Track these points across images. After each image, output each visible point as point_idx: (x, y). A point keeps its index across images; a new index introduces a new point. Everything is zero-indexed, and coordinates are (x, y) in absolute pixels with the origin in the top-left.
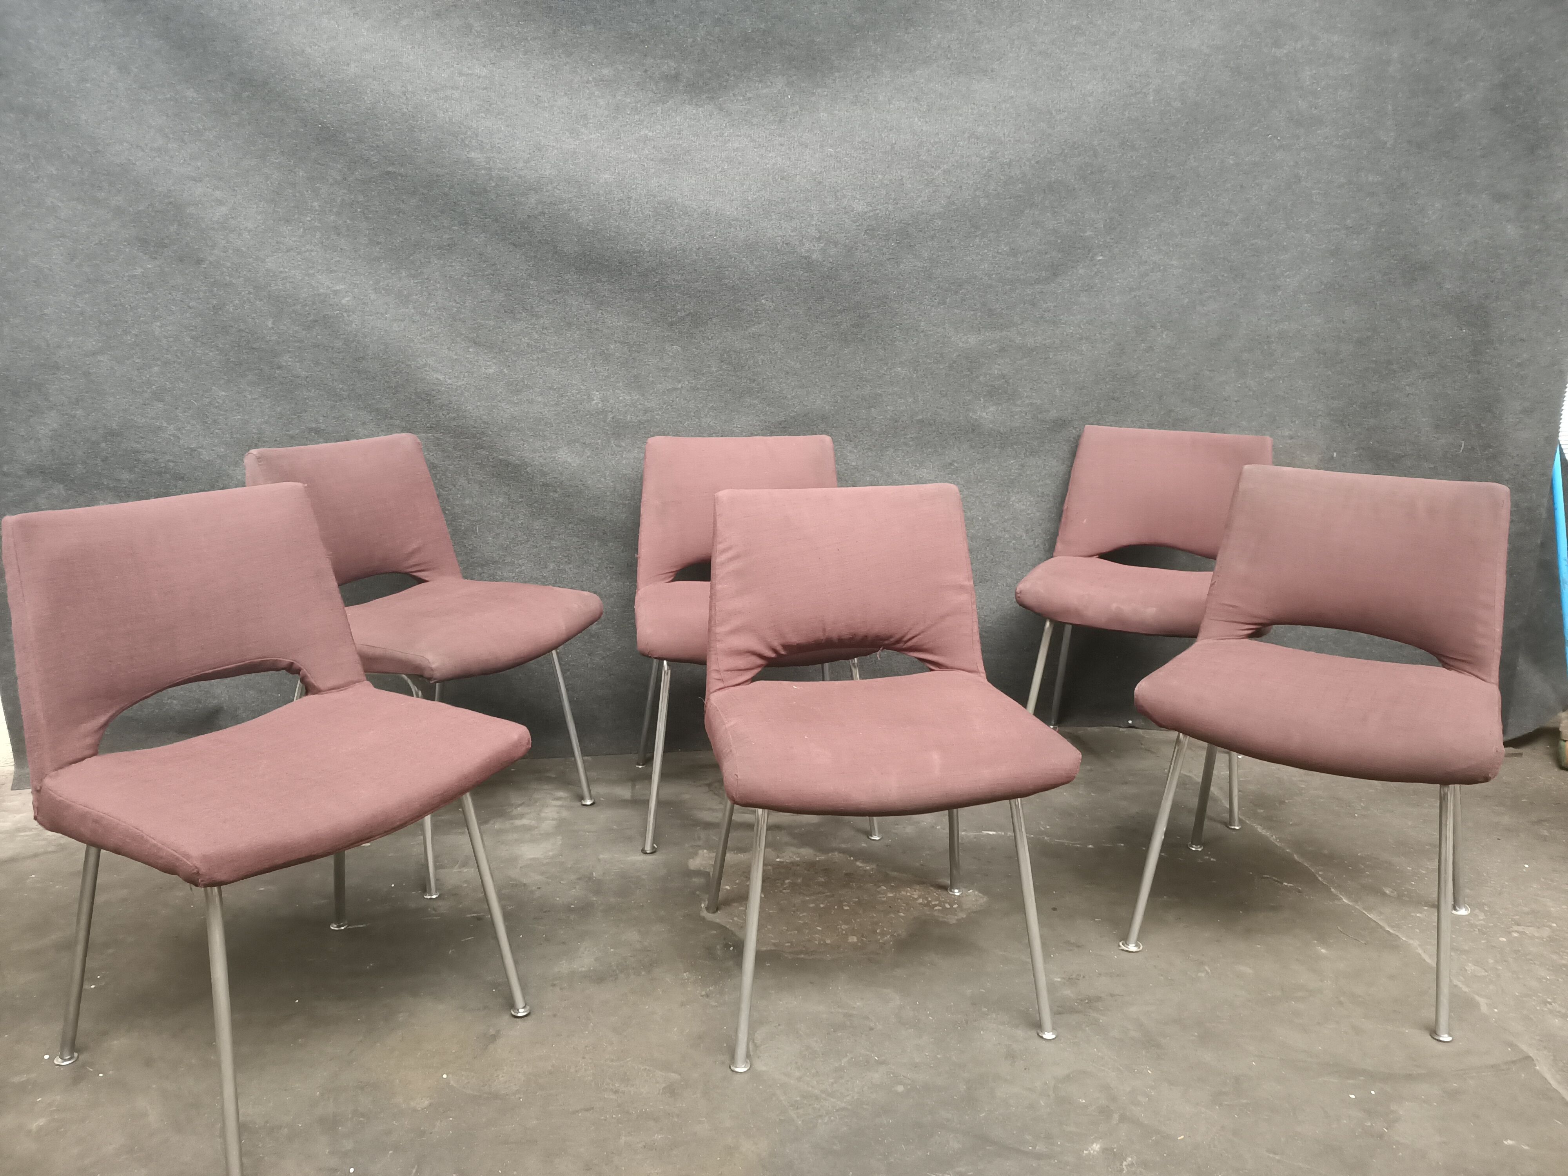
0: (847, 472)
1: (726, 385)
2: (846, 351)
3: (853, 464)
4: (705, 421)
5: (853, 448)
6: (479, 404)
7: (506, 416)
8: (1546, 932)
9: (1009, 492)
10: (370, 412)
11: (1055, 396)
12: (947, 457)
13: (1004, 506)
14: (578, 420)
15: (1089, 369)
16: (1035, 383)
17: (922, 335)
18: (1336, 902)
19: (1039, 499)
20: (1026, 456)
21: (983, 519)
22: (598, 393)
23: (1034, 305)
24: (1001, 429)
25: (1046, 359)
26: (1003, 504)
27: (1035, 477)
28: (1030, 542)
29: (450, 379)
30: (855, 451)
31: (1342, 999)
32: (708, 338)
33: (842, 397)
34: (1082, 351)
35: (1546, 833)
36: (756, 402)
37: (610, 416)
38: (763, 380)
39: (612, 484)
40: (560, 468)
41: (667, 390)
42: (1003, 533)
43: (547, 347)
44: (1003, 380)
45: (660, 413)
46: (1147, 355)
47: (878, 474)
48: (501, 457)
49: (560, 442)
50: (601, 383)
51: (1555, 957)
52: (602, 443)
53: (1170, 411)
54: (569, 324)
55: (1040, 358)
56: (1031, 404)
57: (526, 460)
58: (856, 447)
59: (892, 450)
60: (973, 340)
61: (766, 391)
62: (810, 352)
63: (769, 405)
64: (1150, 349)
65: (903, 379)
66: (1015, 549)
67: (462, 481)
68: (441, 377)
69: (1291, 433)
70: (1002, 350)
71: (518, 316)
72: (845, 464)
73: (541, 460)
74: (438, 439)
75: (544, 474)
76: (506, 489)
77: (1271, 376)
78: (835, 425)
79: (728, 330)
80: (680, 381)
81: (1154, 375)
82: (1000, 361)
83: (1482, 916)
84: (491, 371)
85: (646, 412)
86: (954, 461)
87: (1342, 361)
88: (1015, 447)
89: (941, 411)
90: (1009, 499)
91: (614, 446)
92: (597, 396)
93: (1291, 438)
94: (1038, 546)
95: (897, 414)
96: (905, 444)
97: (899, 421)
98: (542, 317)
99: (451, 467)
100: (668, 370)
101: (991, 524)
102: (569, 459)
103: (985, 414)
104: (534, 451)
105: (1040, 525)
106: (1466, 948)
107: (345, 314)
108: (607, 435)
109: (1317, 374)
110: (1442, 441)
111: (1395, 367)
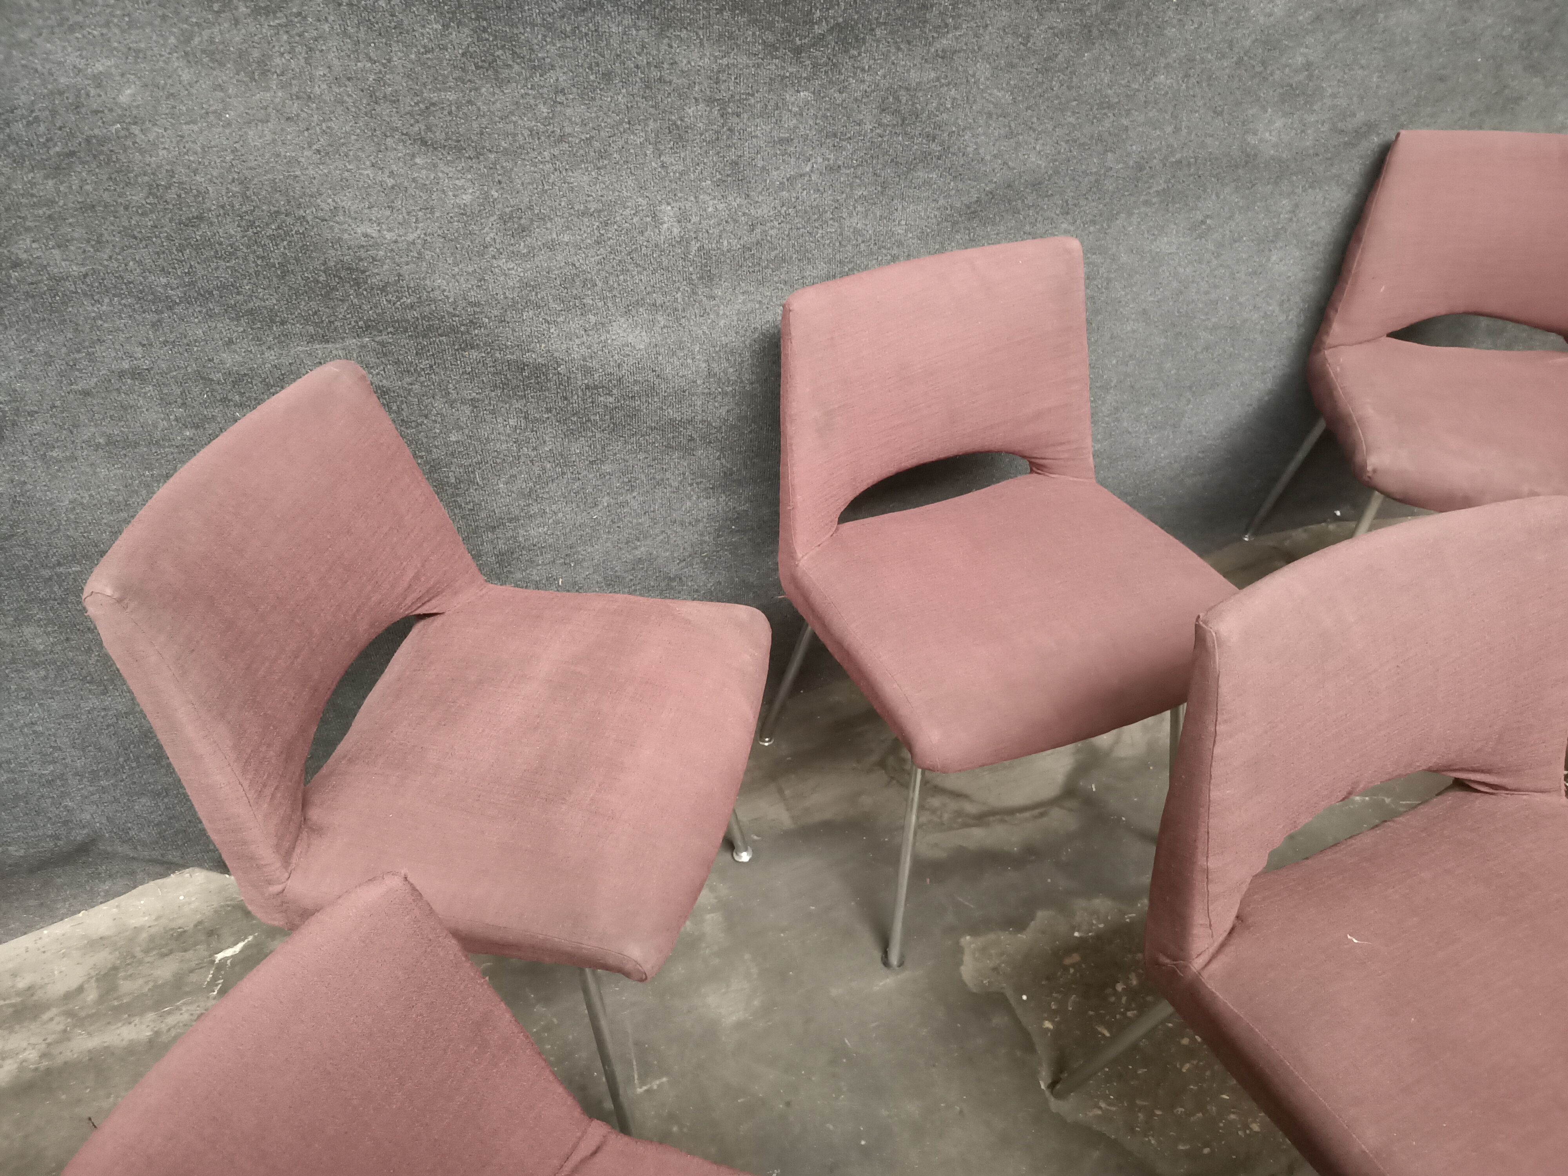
1: (886, 153)
2: (1087, 57)
4: (848, 224)
6: (456, 269)
7: (511, 283)
9: (1270, 250)
10: (238, 318)
11: (1369, 88)
12: (1199, 213)
13: (1260, 273)
15: (1424, 36)
16: (1346, 69)
20: (1305, 190)
21: (1230, 298)
22: (669, 208)
24: (1284, 154)
25: (1372, 25)
26: (1260, 269)
27: (1308, 220)
29: (390, 230)
32: (863, 70)
33: (1067, 142)
36: (934, 175)
37: (694, 246)
38: (951, 134)
40: (616, 357)
41: (788, 179)
42: (1252, 313)
43: (568, 130)
44: (1306, 73)
49: (613, 311)
50: (674, 186)
52: (683, 299)
54: (607, 76)
56: (1334, 106)
57: (555, 354)
59: (1124, 216)
61: (952, 154)
62: (1029, 70)
65: (1165, 94)
67: (439, 404)
68: (372, 231)
71: (505, 73)
73: (584, 350)
74: (383, 344)
75: (588, 371)
76: (519, 404)
79: (899, 49)
80: (809, 159)
84: (467, 198)
85: (752, 228)
86: (1207, 216)
88: (1294, 178)
89: (1209, 141)
90: (1269, 259)
91: (704, 299)
92: (668, 212)
95: (1146, 157)
96: (1147, 203)
97: (1145, 169)
98: (553, 67)
100: (789, 141)
101: (1239, 304)
102: (630, 339)
103: (1267, 134)
104: (569, 337)
107: (135, 129)
108: (690, 281)
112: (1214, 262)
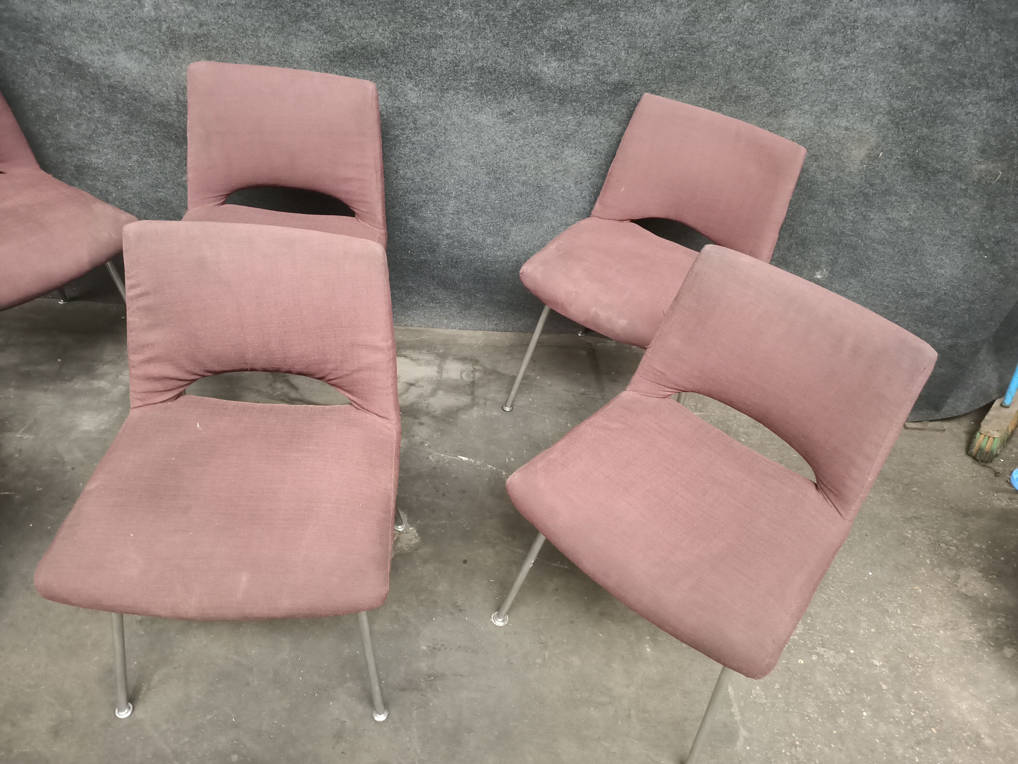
0: (407, 108)
1: (281, 6)
3: (414, 102)
4: (263, 41)
5: (414, 86)
7: (57, 14)
8: (841, 659)
9: (563, 147)
11: (620, 59)
12: (506, 106)
13: (557, 159)
14: (132, 26)
15: (659, 35)
16: (600, 42)
19: (591, 156)
20: (584, 115)
21: (535, 168)
24: (561, 86)
25: (615, 18)
26: (556, 157)
27: (590, 135)
28: (577, 193)
30: (416, 89)
31: (633, 712)
33: (401, 33)
34: (655, 14)
35: (909, 534)
36: (313, 28)
37: (164, 26)
38: (318, 6)
39: (175, 94)
40: (121, 73)
41: (222, 4)
42: (553, 183)
44: (568, 36)
46: (724, 26)
47: (439, 115)
48: (62, 55)
49: (117, 46)
51: (830, 691)
52: (160, 53)
53: (735, 87)
55: (610, 17)
56: (595, 64)
57: (86, 61)
58: (417, 85)
59: (452, 92)
61: (322, 19)
63: (326, 33)
64: (728, 20)
65: (464, 22)
66: (563, 197)
69: (848, 124)
72: (406, 100)
73: (101, 63)
75: (107, 77)
76: (76, 84)
77: (846, 63)
78: (395, 61)
81: (727, 47)
82: (566, 15)
83: (800, 629)
85: (201, 25)
86: (513, 110)
87: (919, 61)
88: (574, 104)
89: (501, 61)
90: (562, 152)
91: (173, 57)
93: (846, 129)
94: (584, 197)
95: (458, 58)
96: (466, 89)
97: (459, 66)
99: (18, 57)
101: (542, 173)
102: (128, 65)
103: (546, 69)
104: (92, 53)
105: (589, 179)
108: (164, 44)
109: (891, 69)
110: (983, 167)
111: (966, 81)
112: (522, 141)
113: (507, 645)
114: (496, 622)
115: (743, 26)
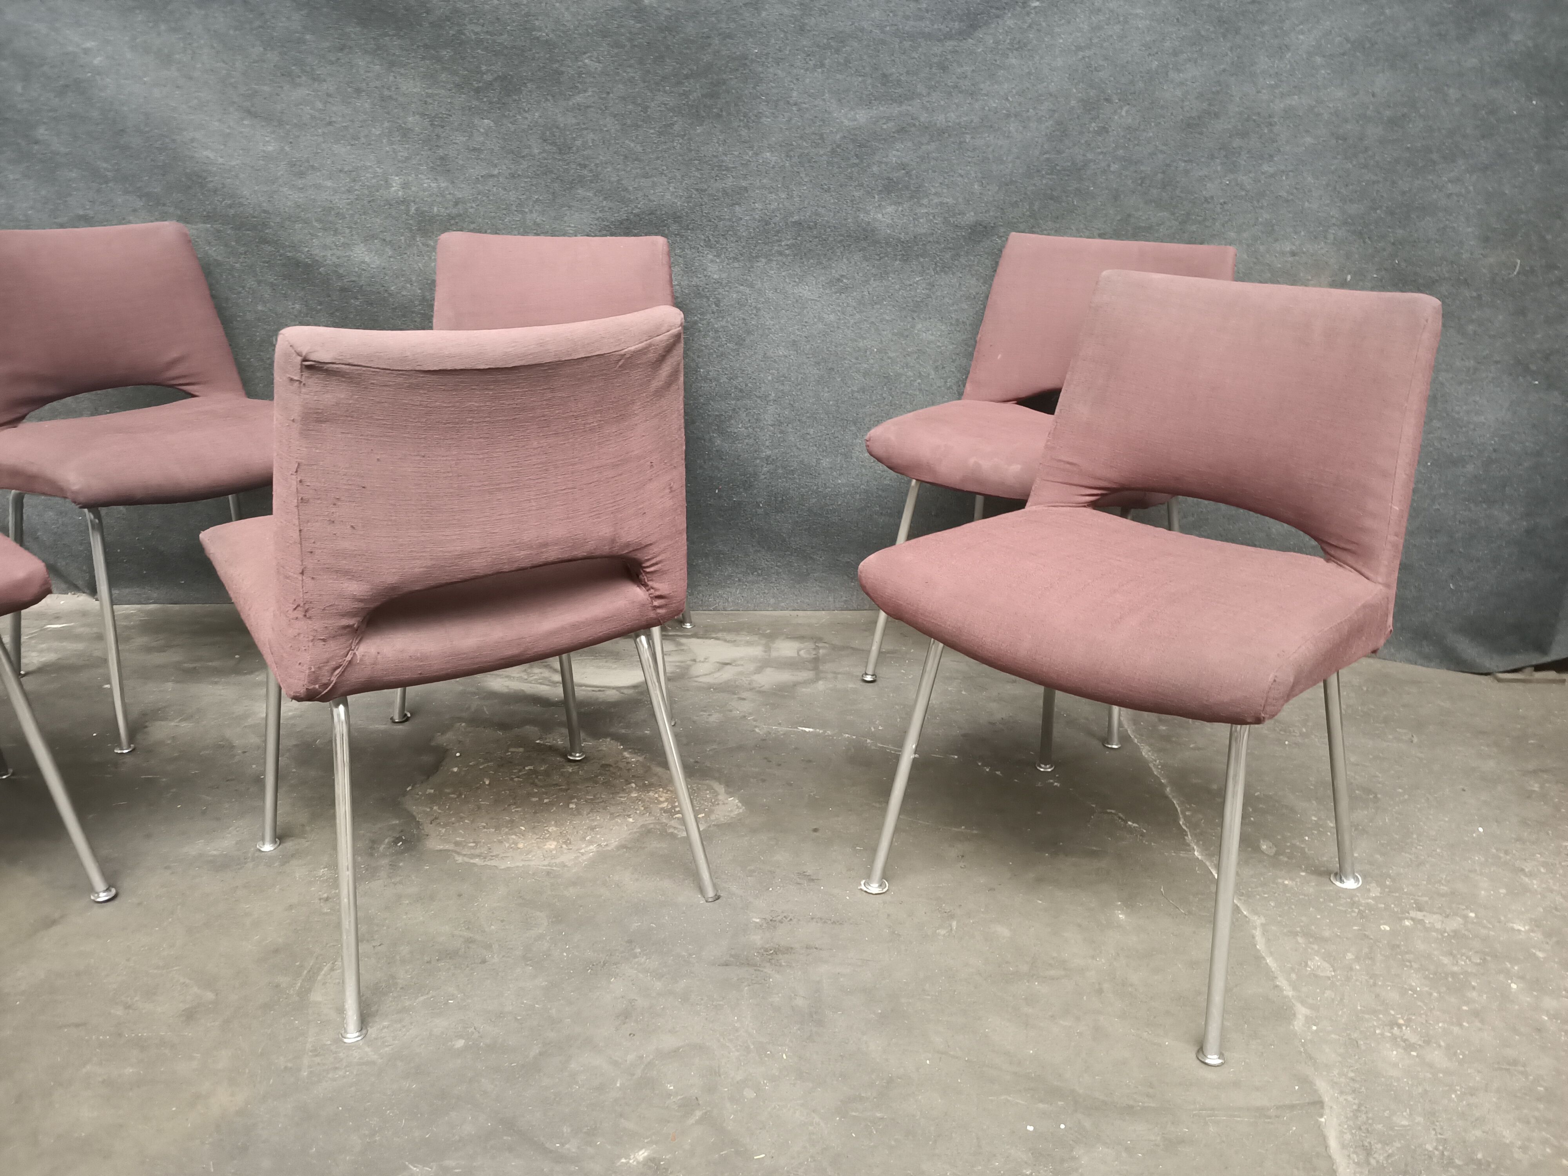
0: (707, 286)
1: (552, 172)
2: (699, 130)
3: (716, 276)
4: (530, 216)
5: (715, 256)
6: (256, 188)
7: (289, 204)
8: (1455, 923)
9: (913, 319)
10: (140, 197)
11: (972, 193)
12: (834, 271)
13: (907, 336)
14: (375, 211)
15: (1018, 158)
16: (945, 175)
17: (794, 108)
18: (1183, 854)
19: (953, 328)
20: (937, 273)
21: (879, 351)
22: (397, 178)
23: (944, 69)
24: (902, 236)
25: (961, 143)
26: (906, 333)
27: (947, 300)
28: (940, 383)
29: (221, 157)
30: (718, 260)
31: (1106, 986)
32: (524, 110)
33: (697, 190)
34: (1010, 132)
35: (1536, 787)
36: (590, 194)
37: (413, 208)
38: (597, 165)
39: (419, 291)
40: (357, 269)
41: (482, 176)
42: (905, 370)
43: (334, 119)
44: (903, 171)
45: (474, 205)
46: (1100, 139)
47: (748, 291)
48: (289, 254)
49: (355, 237)
50: (400, 165)
51: (1446, 960)
52: (405, 240)
53: (1129, 216)
54: (358, 91)
55: (953, 143)
56: (941, 204)
57: (317, 258)
58: (718, 256)
59: (764, 260)
60: (862, 116)
61: (602, 181)
62: (652, 131)
63: (605, 199)
64: (1104, 131)
65: (773, 167)
66: (920, 390)
67: (251, 283)
68: (211, 155)
69: (1294, 248)
70: (902, 130)
71: (298, 80)
72: (705, 276)
73: (334, 259)
74: (219, 231)
75: (340, 277)
76: (301, 294)
77: (1271, 170)
78: (690, 227)
79: (547, 100)
80: (496, 166)
81: (1109, 166)
82: (898, 146)
83: (1375, 892)
84: (270, 148)
85: (456, 204)
86: (842, 276)
87: (1366, 149)
88: (922, 260)
89: (822, 211)
90: (913, 327)
91: (420, 245)
92: (396, 181)
93: (1293, 254)
94: (950, 388)
95: (768, 214)
96: (780, 253)
97: (770, 224)
98: (325, 81)
99: (237, 265)
100: (479, 150)
101: (889, 358)
102: (367, 259)
103: (880, 216)
104: (325, 247)
105: (954, 361)
106: (1327, 934)
107: (98, 78)
108: (411, 230)
109: (1333, 168)
110: (1491, 260)
111: (1435, 156)
112: (858, 316)
113: (889, 915)
114: (869, 887)
115: (1124, 137)
